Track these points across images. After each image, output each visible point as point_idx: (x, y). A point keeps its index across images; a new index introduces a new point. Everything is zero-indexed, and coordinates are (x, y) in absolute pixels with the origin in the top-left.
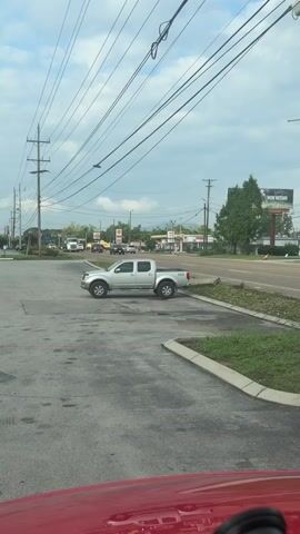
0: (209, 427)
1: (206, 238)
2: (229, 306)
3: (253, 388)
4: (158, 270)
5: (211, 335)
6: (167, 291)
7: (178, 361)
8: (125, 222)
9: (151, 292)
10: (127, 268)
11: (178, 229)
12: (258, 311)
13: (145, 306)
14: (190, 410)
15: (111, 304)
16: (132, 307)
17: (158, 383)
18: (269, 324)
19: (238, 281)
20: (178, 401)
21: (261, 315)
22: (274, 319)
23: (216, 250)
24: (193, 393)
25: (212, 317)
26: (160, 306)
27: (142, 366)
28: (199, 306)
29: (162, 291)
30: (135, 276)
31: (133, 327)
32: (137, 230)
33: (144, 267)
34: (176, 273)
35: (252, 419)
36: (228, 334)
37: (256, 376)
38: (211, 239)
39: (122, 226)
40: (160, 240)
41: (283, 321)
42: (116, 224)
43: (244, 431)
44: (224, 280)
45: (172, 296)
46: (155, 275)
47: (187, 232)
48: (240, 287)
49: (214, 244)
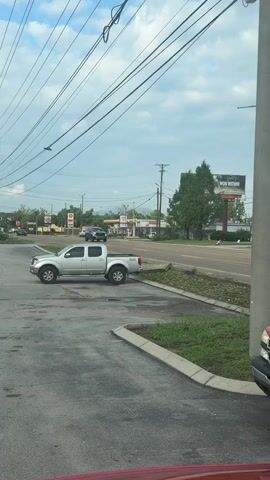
0: (156, 416)
1: (158, 223)
2: (181, 292)
3: (201, 375)
4: (109, 255)
5: (163, 321)
6: (118, 277)
7: (127, 348)
9: (102, 277)
10: (78, 252)
11: (131, 214)
12: (209, 297)
13: (95, 292)
14: (138, 399)
15: (60, 290)
16: (83, 293)
17: (107, 371)
18: (219, 310)
19: (190, 267)
20: (124, 389)
21: (212, 301)
22: (225, 305)
23: (167, 235)
24: (142, 382)
25: (162, 303)
26: (110, 291)
27: (90, 353)
28: (151, 292)
29: (113, 277)
30: (87, 261)
31: (83, 313)
32: (90, 214)
33: (94, 252)
34: (127, 258)
35: (201, 407)
36: (179, 320)
37: (205, 364)
38: (163, 224)
39: (73, 210)
40: (112, 224)
41: (234, 307)
42: (68, 208)
43: (193, 420)
44: (176, 265)
45: (123, 282)
46: (106, 260)
47: (140, 217)
48: (192, 273)
49: (167, 229)
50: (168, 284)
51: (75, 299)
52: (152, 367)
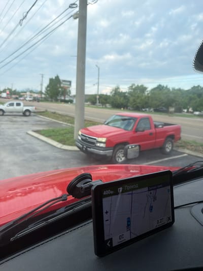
0: (44, 159)
1: (41, 95)
2: (50, 119)
3: (59, 145)
4: (24, 106)
5: (45, 129)
6: (27, 113)
7: (32, 137)
8: (10, 88)
9: (21, 114)
10: (12, 105)
11: (31, 92)
12: (61, 121)
13: (19, 119)
14: (38, 154)
15: (6, 118)
16: (14, 119)
17: (26, 145)
18: (64, 125)
19: (53, 111)
20: (33, 151)
21: (61, 122)
22: (65, 123)
23: (45, 100)
24: (39, 148)
25: (44, 123)
26: (25, 119)
27: (19, 140)
28: (40, 119)
29: (25, 114)
30: (15, 108)
31: (15, 126)
32: (15, 91)
33: (18, 105)
34: (31, 107)
35: (59, 155)
36: (51, 128)
37: (60, 141)
38: (43, 96)
39: (9, 89)
40: (24, 95)
41: (69, 124)
42: (6, 88)
43: (56, 159)
44: (49, 110)
45: (29, 115)
46: (23, 108)
47: (34, 93)
48: (54, 113)
49: (45, 98)
50: (46, 116)
51: (11, 121)
52: (42, 143)
